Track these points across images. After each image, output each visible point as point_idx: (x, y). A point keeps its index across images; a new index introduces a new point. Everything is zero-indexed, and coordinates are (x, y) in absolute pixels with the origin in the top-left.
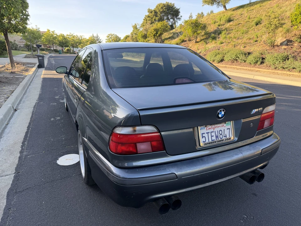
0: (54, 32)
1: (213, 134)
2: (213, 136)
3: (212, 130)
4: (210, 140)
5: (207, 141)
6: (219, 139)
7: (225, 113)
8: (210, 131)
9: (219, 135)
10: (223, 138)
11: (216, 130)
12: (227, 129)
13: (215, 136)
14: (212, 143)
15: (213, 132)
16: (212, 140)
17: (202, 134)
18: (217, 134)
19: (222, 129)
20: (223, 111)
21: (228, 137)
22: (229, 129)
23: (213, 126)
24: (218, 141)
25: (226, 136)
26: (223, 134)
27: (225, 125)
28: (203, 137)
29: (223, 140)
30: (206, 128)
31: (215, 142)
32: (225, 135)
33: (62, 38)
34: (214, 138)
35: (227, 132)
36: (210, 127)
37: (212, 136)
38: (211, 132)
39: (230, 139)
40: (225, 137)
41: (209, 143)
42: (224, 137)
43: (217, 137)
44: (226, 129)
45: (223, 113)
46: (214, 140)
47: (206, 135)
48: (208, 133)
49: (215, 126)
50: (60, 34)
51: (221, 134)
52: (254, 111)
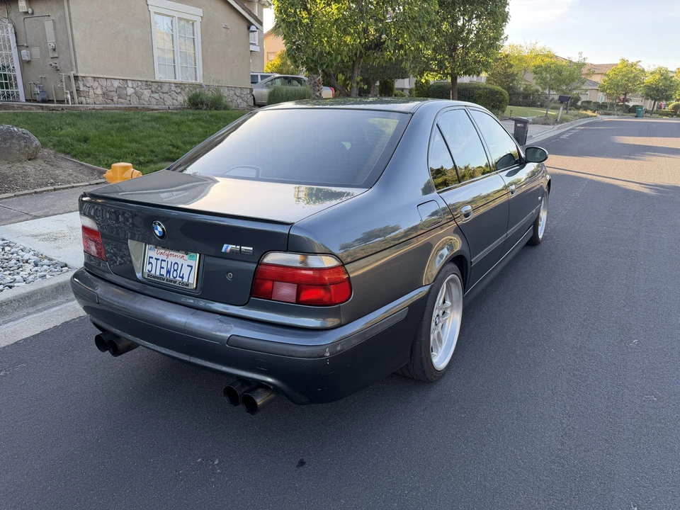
0: (639, 64)
1: (164, 264)
2: (163, 268)
3: (164, 257)
4: (158, 273)
5: (153, 272)
6: (171, 277)
7: (163, 229)
8: (161, 257)
9: (172, 270)
10: (178, 278)
11: (172, 259)
12: (188, 266)
13: (165, 268)
14: (158, 278)
15: (165, 261)
16: (160, 274)
17: (150, 257)
18: (169, 266)
19: (180, 261)
20: (160, 225)
21: (185, 280)
22: (191, 267)
23: (167, 252)
24: (167, 279)
25: (182, 278)
26: (179, 271)
27: (186, 257)
28: (150, 263)
29: (175, 282)
30: (156, 250)
31: (163, 279)
32: (181, 275)
33: (657, 77)
34: (164, 272)
35: (186, 271)
36: (163, 251)
37: (161, 268)
38: (162, 260)
39: (188, 285)
41: (154, 277)
42: (180, 277)
43: (168, 272)
44: (185, 264)
45: (160, 229)
46: (163, 275)
47: (153, 261)
48: (157, 259)
49: (171, 252)
50: (656, 67)
51: (176, 271)
52: (227, 248)
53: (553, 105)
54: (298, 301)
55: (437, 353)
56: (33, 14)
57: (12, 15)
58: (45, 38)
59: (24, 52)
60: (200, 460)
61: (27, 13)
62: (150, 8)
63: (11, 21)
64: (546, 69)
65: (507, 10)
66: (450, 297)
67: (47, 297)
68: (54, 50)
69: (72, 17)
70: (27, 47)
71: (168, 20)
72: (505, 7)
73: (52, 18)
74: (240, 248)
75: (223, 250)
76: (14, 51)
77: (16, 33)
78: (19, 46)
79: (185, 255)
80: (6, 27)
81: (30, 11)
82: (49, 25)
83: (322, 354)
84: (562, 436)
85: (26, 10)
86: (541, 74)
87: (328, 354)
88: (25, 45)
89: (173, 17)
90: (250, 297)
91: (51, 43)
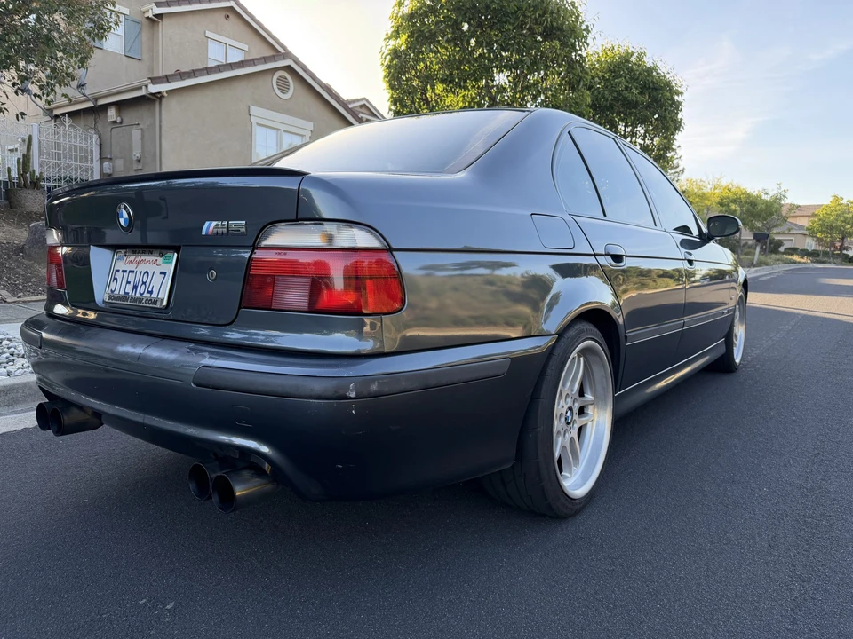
1: (131, 279)
2: (129, 283)
3: (132, 267)
4: (122, 292)
5: (116, 291)
6: (138, 294)
7: (129, 214)
8: (128, 268)
9: (140, 283)
10: (145, 294)
11: (142, 268)
12: (161, 273)
13: (132, 283)
14: (120, 299)
15: (133, 272)
16: (125, 293)
17: (117, 271)
18: (137, 279)
19: (151, 269)
20: (125, 208)
21: (154, 295)
22: (164, 273)
23: (138, 259)
24: (131, 299)
25: (151, 292)
26: (147, 284)
27: (160, 260)
28: (114, 279)
29: (140, 301)
30: (126, 258)
31: (127, 299)
32: (150, 289)
34: (129, 289)
35: (157, 281)
36: (132, 258)
37: (127, 283)
38: (130, 272)
39: (156, 303)
40: (149, 295)
42: (148, 292)
43: (135, 287)
44: (158, 270)
45: (125, 215)
46: (128, 293)
47: (119, 275)
48: (124, 271)
49: (143, 258)
52: (210, 227)
53: (746, 251)
54: (312, 309)
55: (570, 473)
56: (121, 123)
57: (99, 126)
58: (131, 150)
59: (106, 164)
60: (144, 600)
61: (115, 122)
62: (253, 119)
63: (97, 132)
64: (734, 201)
65: (679, 116)
66: (591, 388)
67: (30, 395)
68: (139, 161)
69: (163, 124)
70: (111, 159)
71: (273, 133)
72: (677, 114)
73: (141, 126)
74: (228, 224)
75: (204, 233)
76: (96, 165)
77: (100, 145)
78: (102, 159)
79: (158, 258)
80: (92, 137)
81: (119, 120)
82: (136, 134)
83: (341, 392)
84: (792, 610)
85: (114, 119)
86: (728, 205)
87: (353, 395)
88: (109, 157)
89: (278, 130)
90: (240, 308)
91: (137, 154)
